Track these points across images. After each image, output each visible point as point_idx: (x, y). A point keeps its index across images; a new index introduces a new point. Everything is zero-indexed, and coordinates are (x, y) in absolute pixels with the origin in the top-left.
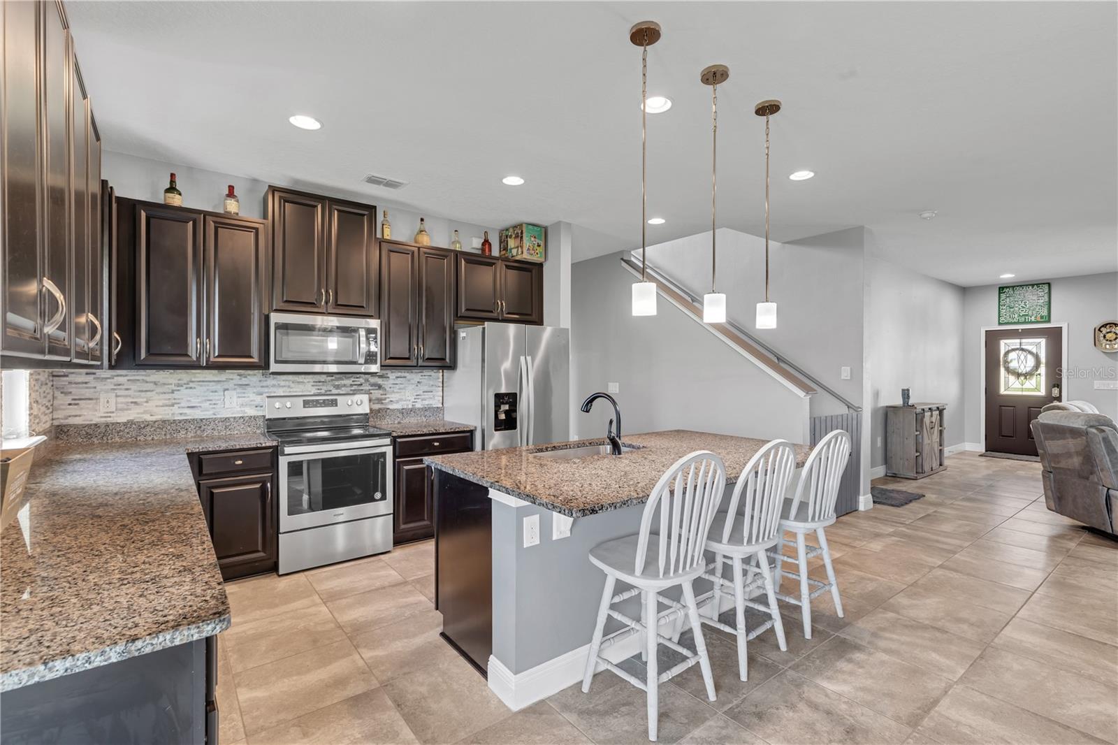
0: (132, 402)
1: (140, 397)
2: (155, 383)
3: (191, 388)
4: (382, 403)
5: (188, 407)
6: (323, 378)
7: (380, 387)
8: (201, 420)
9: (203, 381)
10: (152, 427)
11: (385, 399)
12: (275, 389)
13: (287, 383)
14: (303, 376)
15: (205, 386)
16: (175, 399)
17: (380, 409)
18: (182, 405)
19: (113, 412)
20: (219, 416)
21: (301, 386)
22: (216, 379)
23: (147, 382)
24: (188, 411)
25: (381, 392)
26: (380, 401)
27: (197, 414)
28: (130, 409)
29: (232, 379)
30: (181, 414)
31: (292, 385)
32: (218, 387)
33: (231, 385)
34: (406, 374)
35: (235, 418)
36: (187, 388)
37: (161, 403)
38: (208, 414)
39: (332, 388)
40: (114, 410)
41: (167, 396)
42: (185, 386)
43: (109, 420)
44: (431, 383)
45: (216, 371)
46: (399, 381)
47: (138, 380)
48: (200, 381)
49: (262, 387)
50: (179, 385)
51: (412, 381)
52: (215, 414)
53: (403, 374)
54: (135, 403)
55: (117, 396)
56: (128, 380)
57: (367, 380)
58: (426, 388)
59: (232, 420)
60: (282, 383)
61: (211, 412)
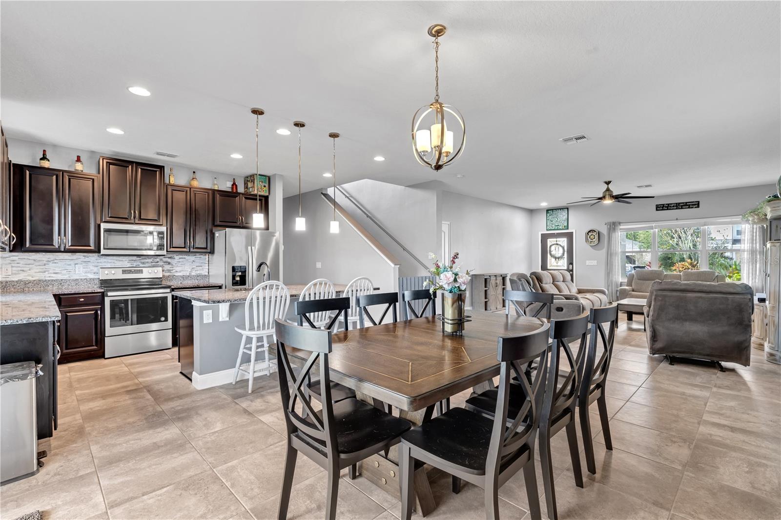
0: (21, 270)
1: (26, 267)
2: (34, 260)
3: (55, 263)
4: (171, 272)
5: (54, 273)
6: (135, 258)
7: (169, 263)
8: (62, 280)
9: (63, 259)
10: (33, 283)
11: (173, 270)
12: (105, 264)
13: (113, 261)
14: (122, 257)
15: (63, 262)
16: (46, 269)
17: (170, 275)
18: (51, 272)
19: (10, 275)
20: (72, 278)
21: (121, 262)
22: (70, 258)
23: (29, 259)
24: (54, 275)
25: (170, 266)
26: (169, 271)
27: (59, 277)
28: (20, 274)
29: (80, 258)
30: (50, 277)
31: (116, 262)
32: (72, 263)
33: (79, 261)
34: (185, 257)
35: (81, 279)
36: (53, 263)
37: (38, 271)
38: (66, 277)
39: (140, 264)
40: (10, 274)
41: (42, 267)
42: (52, 262)
43: (8, 279)
44: (201, 261)
45: (70, 254)
46: (181, 260)
47: (24, 258)
48: (60, 259)
49: (98, 263)
50: (48, 261)
51: (189, 260)
52: (69, 277)
53: (184, 257)
54: (23, 270)
55: (12, 267)
56: (19, 259)
57: (161, 260)
58: (198, 264)
59: (80, 280)
60: (110, 261)
61: (67, 276)
